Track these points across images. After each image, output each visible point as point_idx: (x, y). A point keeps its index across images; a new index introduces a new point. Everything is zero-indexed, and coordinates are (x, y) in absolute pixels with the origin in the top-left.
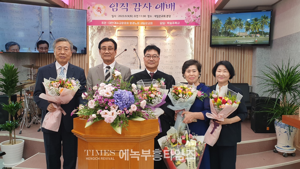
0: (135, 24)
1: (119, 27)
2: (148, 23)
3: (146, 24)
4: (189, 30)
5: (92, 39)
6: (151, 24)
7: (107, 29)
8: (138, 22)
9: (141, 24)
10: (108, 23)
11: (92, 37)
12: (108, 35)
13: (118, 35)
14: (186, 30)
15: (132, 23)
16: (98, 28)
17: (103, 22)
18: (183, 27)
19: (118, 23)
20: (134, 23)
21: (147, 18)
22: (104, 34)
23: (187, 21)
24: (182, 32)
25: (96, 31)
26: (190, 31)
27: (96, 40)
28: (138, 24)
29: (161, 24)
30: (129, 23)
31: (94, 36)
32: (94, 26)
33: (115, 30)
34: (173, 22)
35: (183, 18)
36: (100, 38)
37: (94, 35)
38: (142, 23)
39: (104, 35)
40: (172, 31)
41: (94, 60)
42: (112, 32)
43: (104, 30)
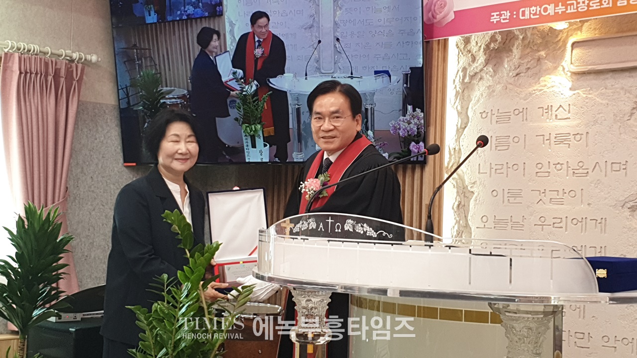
1: (580, 28)
5: (463, 99)
7: (525, 47)
10: (518, 14)
11: (466, 87)
12: (530, 73)
13: (574, 69)
16: (488, 46)
22: (516, 68)
25: (480, 62)
27: (478, 101)
31: (475, 82)
33: (561, 43)
36: (493, 91)
37: (472, 77)
39: (515, 73)
41: (469, 188)
42: (547, 55)
43: (515, 50)
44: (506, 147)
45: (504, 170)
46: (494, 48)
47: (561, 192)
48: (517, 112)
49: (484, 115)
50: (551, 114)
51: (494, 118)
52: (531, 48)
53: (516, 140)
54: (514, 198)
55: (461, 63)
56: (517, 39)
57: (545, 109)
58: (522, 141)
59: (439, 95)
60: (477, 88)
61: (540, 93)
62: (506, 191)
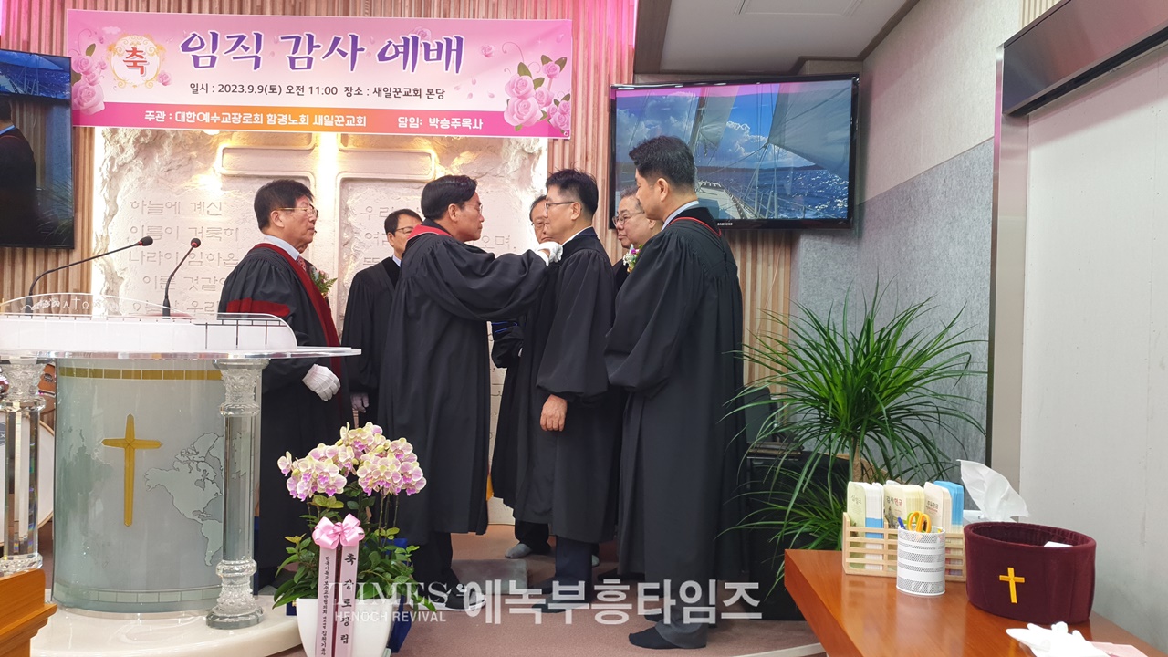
0: (288, 121)
1: (230, 136)
2: (346, 119)
3: (339, 123)
4: (532, 158)
5: (110, 187)
6: (360, 124)
8: (303, 116)
9: (315, 123)
10: (174, 116)
11: (114, 176)
12: (181, 170)
13: (225, 171)
15: (277, 121)
16: (137, 140)
17: (150, 112)
18: (506, 144)
19: (216, 118)
20: (284, 119)
21: (340, 101)
22: (168, 164)
23: (515, 117)
24: (504, 165)
25: (129, 153)
26: (535, 159)
27: (128, 191)
28: (303, 123)
29: (402, 125)
30: (265, 119)
31: (123, 171)
32: (121, 128)
34: (456, 119)
35: (498, 104)
36: (144, 183)
37: (120, 167)
38: (321, 120)
40: (459, 157)
41: (118, 274)
42: (198, 155)
43: (166, 147)
45: (157, 258)
46: (144, 143)
47: (213, 280)
48: (169, 205)
49: (135, 205)
50: (204, 210)
51: (146, 210)
52: (182, 147)
53: (169, 231)
55: (108, 152)
56: (168, 137)
57: (198, 205)
58: (174, 233)
59: (87, 182)
60: (125, 177)
61: (192, 189)
62: (159, 278)
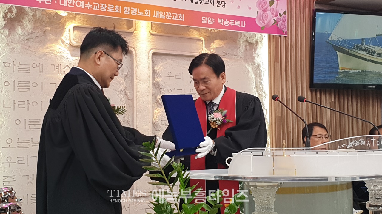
4: (252, 45)
8: (146, 10)
9: (154, 16)
12: (38, 40)
14: (244, 45)
20: (135, 11)
22: (28, 35)
24: (238, 49)
26: (255, 46)
29: (204, 21)
33: (61, 25)
39: (26, 38)
40: (213, 42)
42: (51, 30)
43: (26, 22)
44: (27, 90)
48: (34, 66)
50: (61, 70)
51: (16, 69)
52: (40, 23)
53: (35, 85)
54: (33, 125)
57: (57, 66)
58: (39, 86)
61: (52, 55)
